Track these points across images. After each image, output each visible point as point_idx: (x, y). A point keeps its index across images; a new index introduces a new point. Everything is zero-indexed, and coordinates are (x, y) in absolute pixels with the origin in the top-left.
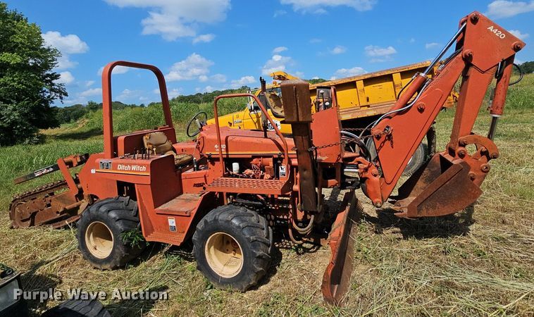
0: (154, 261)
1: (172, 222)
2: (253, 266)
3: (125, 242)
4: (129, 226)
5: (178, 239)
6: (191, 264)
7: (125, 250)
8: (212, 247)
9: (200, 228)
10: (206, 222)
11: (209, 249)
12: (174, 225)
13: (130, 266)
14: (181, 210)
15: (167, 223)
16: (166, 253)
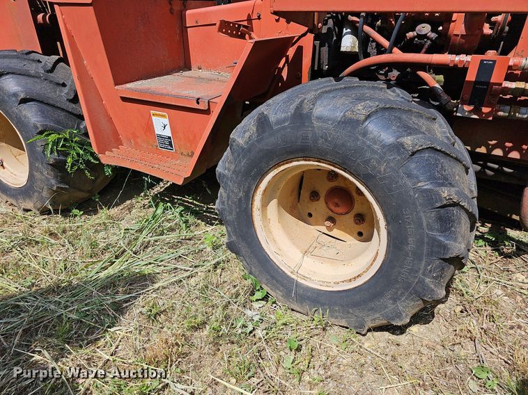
0: (130, 209)
1: (161, 124)
2: (421, 282)
3: (51, 157)
4: (58, 122)
5: (179, 169)
6: (209, 228)
7: (56, 177)
8: (274, 203)
9: (241, 141)
10: (263, 122)
11: (265, 205)
12: (167, 132)
13: (75, 211)
14: (185, 93)
15: (149, 127)
16: (155, 198)
